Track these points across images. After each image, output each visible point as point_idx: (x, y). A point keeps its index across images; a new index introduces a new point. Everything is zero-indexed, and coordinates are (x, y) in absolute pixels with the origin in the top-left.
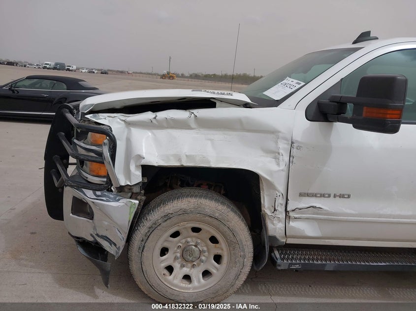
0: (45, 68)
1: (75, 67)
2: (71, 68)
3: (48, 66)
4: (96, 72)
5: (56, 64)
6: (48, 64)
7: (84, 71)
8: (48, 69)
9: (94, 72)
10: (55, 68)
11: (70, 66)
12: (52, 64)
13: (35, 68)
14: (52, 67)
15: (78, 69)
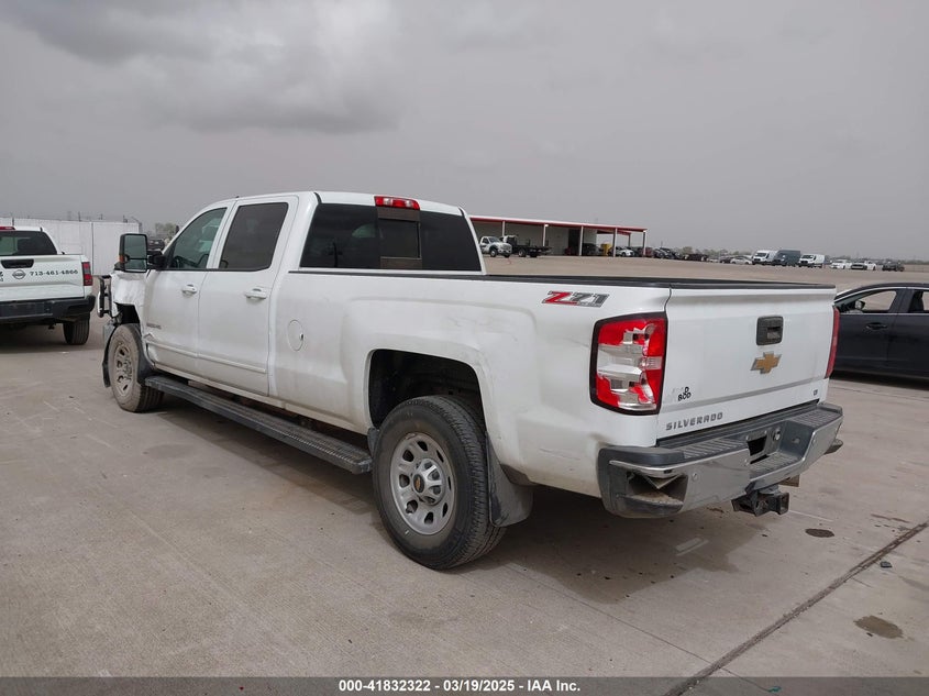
0: (756, 262)
1: (820, 259)
2: (810, 261)
3: (762, 259)
4: (870, 266)
5: (781, 254)
6: (764, 255)
7: (840, 266)
8: (764, 263)
9: (865, 268)
10: (776, 263)
11: (809, 257)
12: (773, 254)
13: (747, 263)
14: (771, 259)
15: (827, 262)
